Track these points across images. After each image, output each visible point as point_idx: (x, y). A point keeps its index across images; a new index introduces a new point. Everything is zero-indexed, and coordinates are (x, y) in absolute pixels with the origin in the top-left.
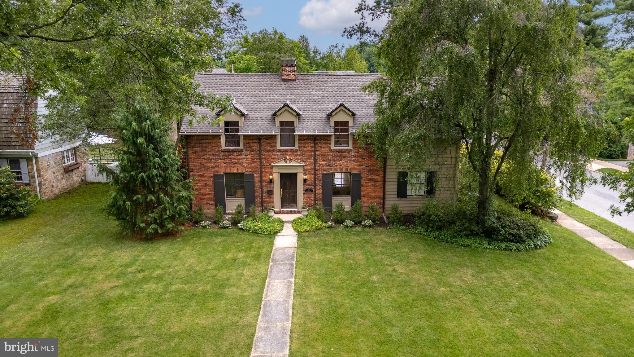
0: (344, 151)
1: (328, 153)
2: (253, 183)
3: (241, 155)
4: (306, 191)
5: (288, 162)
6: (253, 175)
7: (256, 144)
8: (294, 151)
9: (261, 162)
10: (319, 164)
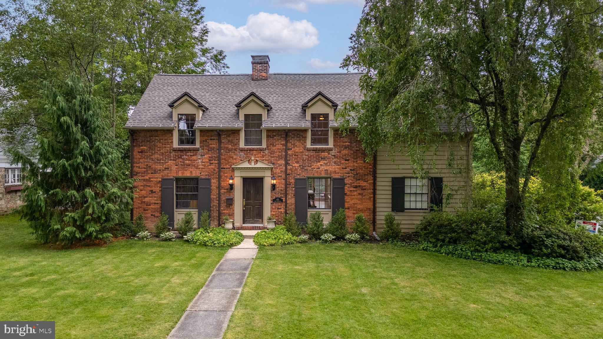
0: (323, 150)
1: (302, 152)
2: (209, 190)
3: (196, 155)
4: (274, 201)
5: (253, 163)
6: (209, 180)
7: (214, 142)
8: (261, 150)
9: (219, 164)
10: (291, 167)
